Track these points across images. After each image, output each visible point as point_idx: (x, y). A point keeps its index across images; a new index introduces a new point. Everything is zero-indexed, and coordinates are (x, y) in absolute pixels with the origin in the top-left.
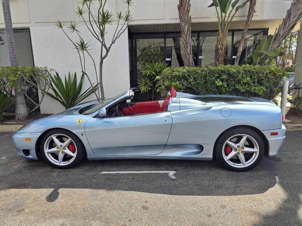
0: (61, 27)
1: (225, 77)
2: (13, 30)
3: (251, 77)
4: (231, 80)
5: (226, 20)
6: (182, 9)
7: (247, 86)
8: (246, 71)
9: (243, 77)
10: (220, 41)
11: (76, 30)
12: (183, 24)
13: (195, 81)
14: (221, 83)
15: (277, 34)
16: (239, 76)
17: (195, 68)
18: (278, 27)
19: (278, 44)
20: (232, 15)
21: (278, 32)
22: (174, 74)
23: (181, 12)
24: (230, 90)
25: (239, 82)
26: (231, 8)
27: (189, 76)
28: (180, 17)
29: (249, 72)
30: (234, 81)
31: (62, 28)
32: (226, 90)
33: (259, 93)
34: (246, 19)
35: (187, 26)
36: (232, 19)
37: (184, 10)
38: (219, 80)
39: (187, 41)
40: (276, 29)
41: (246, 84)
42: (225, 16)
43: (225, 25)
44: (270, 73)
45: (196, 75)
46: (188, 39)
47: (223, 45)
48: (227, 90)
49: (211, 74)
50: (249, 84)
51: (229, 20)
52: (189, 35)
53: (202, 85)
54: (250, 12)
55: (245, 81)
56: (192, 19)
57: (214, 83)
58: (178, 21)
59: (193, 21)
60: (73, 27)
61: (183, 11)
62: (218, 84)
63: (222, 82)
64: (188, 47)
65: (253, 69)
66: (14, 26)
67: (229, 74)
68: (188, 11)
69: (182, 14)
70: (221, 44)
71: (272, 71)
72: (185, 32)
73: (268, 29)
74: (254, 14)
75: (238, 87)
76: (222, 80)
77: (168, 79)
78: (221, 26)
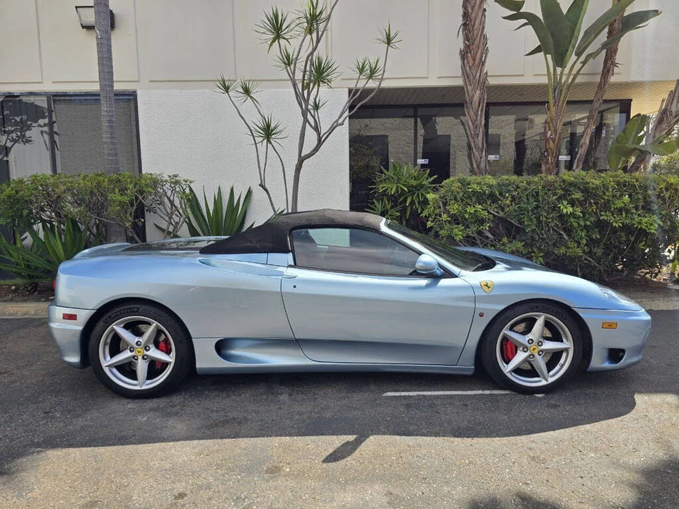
0: (227, 89)
1: (578, 195)
2: (115, 95)
3: (630, 196)
4: (590, 203)
5: (563, 81)
6: (470, 59)
7: (624, 215)
8: (618, 183)
9: (614, 196)
10: (551, 124)
11: (251, 97)
12: (470, 88)
13: (516, 204)
14: (570, 210)
15: (665, 110)
16: (607, 194)
17: (514, 178)
18: (666, 96)
19: (666, 131)
20: (574, 71)
21: (667, 106)
22: (470, 190)
23: (468, 63)
24: (588, 223)
25: (606, 206)
26: (574, 58)
27: (501, 194)
28: (463, 74)
29: (625, 186)
30: (596, 203)
31: (228, 93)
32: (579, 224)
33: (649, 229)
34: (598, 79)
35: (478, 92)
36: (574, 79)
37: (474, 60)
38: (565, 203)
39: (478, 122)
40: (663, 101)
41: (620, 210)
42: (562, 73)
43: (561, 90)
44: (667, 189)
45: (516, 190)
46: (479, 117)
47: (555, 131)
48: (582, 223)
49: (548, 190)
50: (628, 211)
51: (570, 81)
52: (482, 111)
53: (530, 213)
54: (608, 65)
55: (619, 204)
56: (488, 79)
57: (555, 208)
58: (460, 82)
59: (492, 81)
60: (247, 91)
61: (471, 62)
62: (565, 211)
63: (572, 206)
64: (478, 134)
65: (632, 180)
66: (118, 87)
67: (586, 190)
68: (483, 63)
69: (470, 68)
70: (552, 128)
71: (671, 184)
72: (473, 103)
73: (631, 100)
74: (616, 70)
75: (606, 218)
76: (572, 203)
77: (456, 199)
78: (555, 93)
